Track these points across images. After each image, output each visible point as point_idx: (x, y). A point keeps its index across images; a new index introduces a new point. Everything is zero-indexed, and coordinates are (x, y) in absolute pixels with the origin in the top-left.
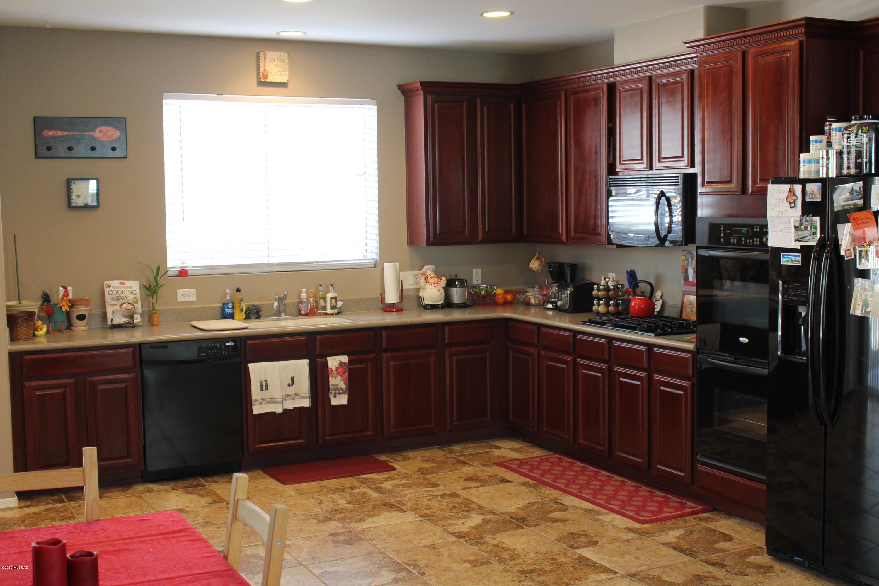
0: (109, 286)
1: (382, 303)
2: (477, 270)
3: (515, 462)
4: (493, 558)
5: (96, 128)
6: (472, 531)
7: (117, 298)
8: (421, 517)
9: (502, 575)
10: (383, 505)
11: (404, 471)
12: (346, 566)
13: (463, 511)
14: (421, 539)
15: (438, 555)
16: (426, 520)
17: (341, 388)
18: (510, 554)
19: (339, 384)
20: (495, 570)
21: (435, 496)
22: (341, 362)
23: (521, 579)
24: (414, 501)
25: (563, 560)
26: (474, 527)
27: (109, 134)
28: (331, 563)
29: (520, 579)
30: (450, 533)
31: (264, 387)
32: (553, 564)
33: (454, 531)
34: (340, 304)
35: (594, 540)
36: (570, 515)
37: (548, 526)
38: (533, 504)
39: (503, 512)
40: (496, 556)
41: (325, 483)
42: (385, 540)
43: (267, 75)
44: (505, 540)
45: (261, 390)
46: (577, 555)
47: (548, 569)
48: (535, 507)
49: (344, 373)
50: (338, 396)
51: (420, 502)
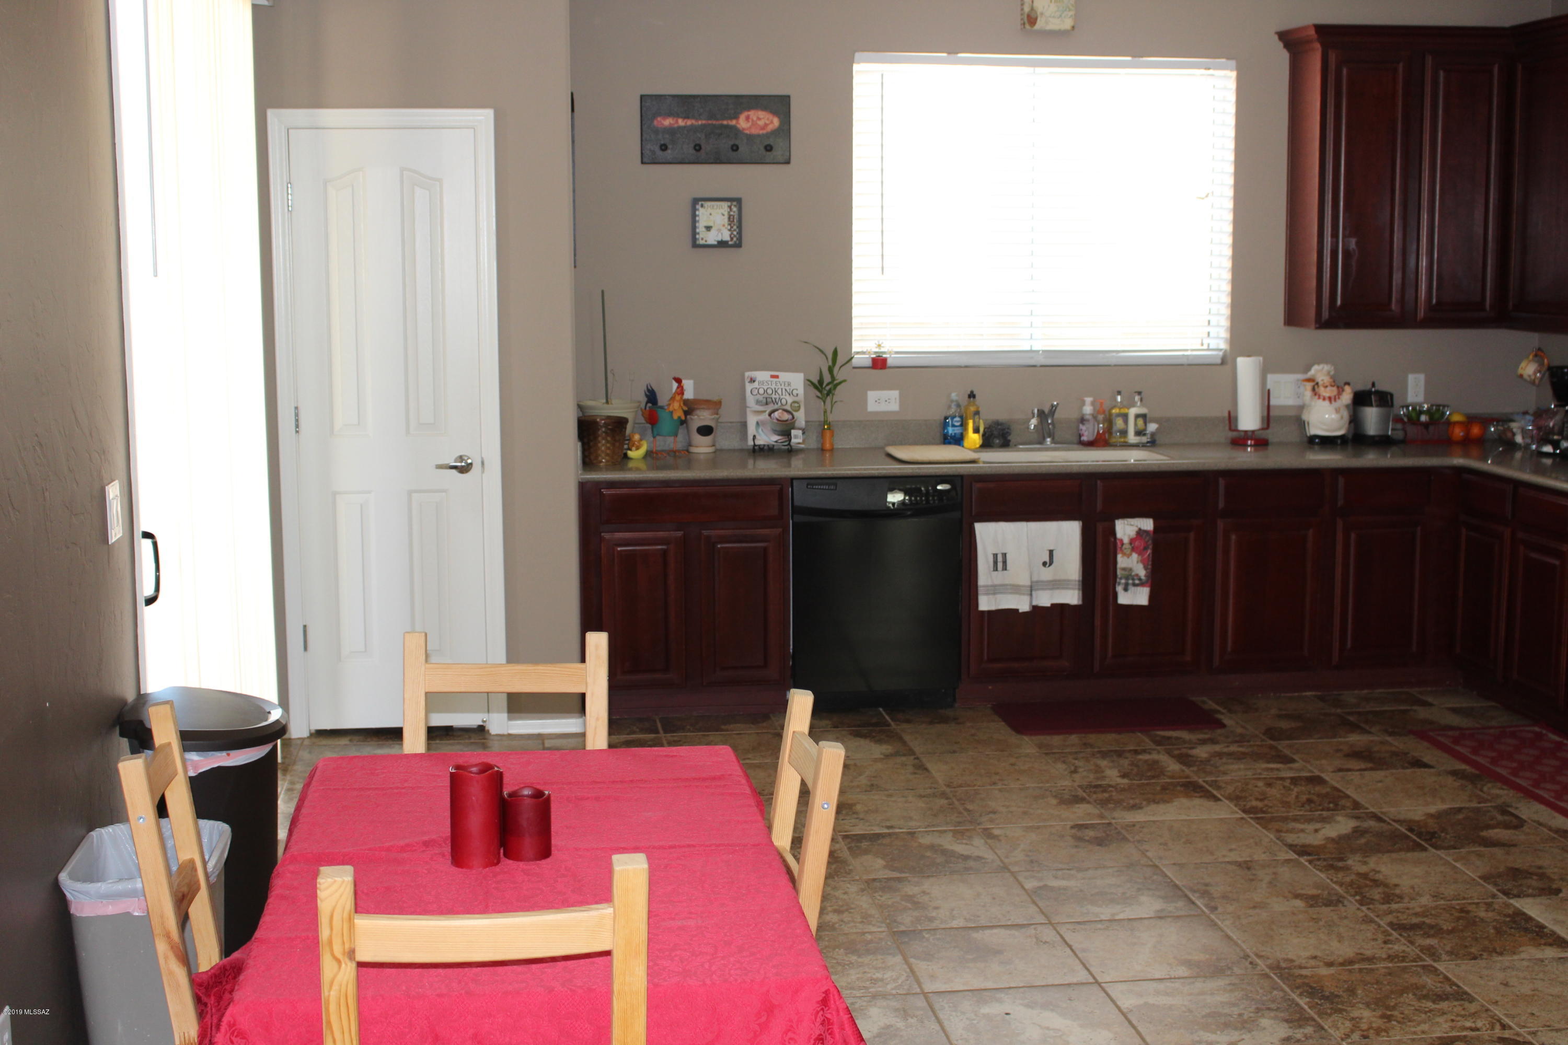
0: (752, 380)
1: (1230, 429)
2: (1417, 375)
3: (1450, 733)
4: (1351, 896)
5: (741, 113)
6: (1328, 846)
7: (764, 401)
8: (1244, 811)
9: (1357, 926)
10: (1181, 786)
11: (1239, 730)
12: (1082, 881)
13: (1322, 810)
14: (1231, 850)
15: (1252, 880)
16: (1251, 818)
17: (1137, 575)
18: (1384, 893)
19: (1135, 569)
20: (1346, 917)
21: (1282, 779)
22: (1140, 529)
23: (1390, 938)
24: (1240, 784)
25: (1482, 914)
26: (1333, 840)
27: (761, 123)
28: (1060, 873)
29: (1388, 938)
30: (1286, 845)
31: (1000, 565)
32: (1459, 919)
33: (1295, 843)
34: (1152, 427)
35: (1554, 886)
36: (1522, 837)
37: (1473, 852)
38: (1460, 810)
39: (1396, 818)
40: (1356, 894)
41: (1092, 738)
42: (1166, 844)
43: (1036, 19)
44: (1383, 869)
45: (996, 569)
46: (1512, 910)
47: (1446, 926)
48: (1460, 816)
49: (1145, 548)
50: (1132, 589)
51: (1250, 787)
